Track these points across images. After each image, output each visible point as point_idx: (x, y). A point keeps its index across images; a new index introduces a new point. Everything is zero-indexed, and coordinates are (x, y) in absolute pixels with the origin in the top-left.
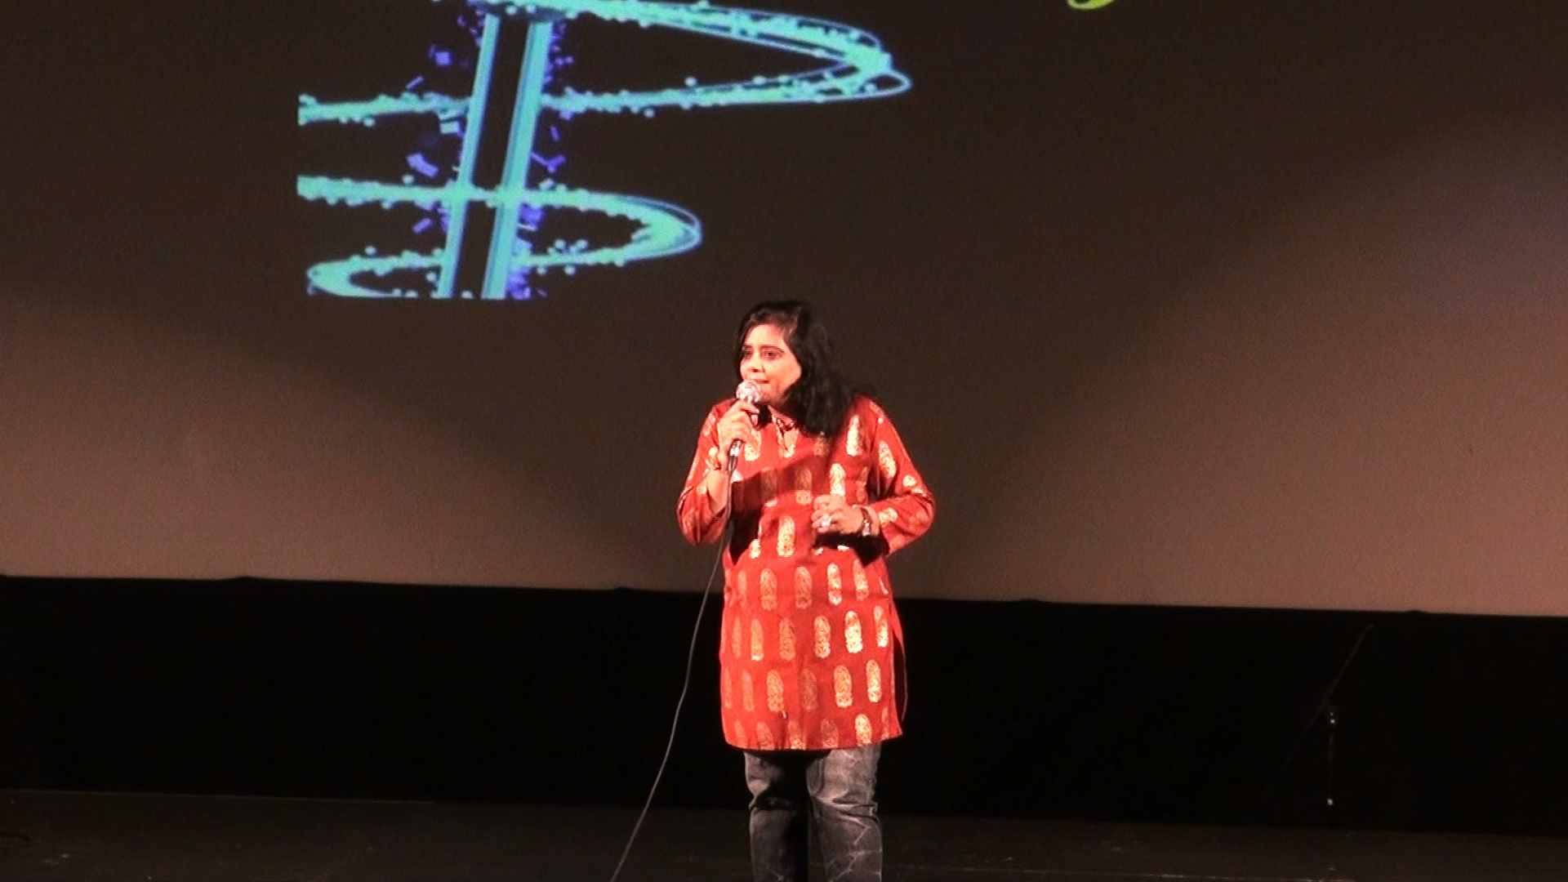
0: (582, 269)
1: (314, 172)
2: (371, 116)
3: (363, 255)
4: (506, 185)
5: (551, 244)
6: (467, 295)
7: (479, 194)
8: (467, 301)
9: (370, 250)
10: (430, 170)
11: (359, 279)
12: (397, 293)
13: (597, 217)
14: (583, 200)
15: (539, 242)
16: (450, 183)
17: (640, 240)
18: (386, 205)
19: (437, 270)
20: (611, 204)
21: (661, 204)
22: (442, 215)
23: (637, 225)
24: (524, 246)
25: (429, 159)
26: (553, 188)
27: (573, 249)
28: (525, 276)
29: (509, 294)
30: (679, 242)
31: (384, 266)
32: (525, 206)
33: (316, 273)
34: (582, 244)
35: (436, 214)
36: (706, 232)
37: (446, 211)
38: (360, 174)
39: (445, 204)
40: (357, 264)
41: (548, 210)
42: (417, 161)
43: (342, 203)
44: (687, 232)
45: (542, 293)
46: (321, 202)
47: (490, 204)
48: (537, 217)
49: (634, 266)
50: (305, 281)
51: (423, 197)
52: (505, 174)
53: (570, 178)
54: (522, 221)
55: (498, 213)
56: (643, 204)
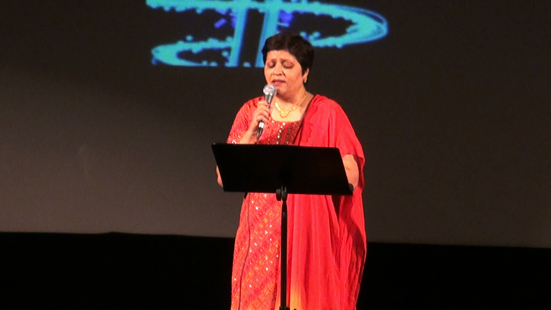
3: (185, 40)
6: (247, 65)
7: (255, 5)
8: (247, 68)
9: (189, 38)
11: (183, 55)
12: (205, 63)
17: (351, 33)
18: (199, 11)
19: (229, 50)
20: (334, 11)
21: (362, 10)
22: (232, 17)
23: (350, 23)
26: (299, 1)
27: (311, 37)
30: (375, 33)
31: (197, 47)
32: (282, 12)
33: (157, 52)
35: (228, 16)
36: (390, 27)
37: (234, 15)
39: (234, 10)
40: (181, 46)
41: (296, 15)
43: (173, 10)
44: (379, 28)
47: (261, 10)
48: (289, 18)
49: (348, 48)
50: (151, 56)
51: (221, 6)
54: (280, 20)
55: (266, 17)
56: (353, 11)
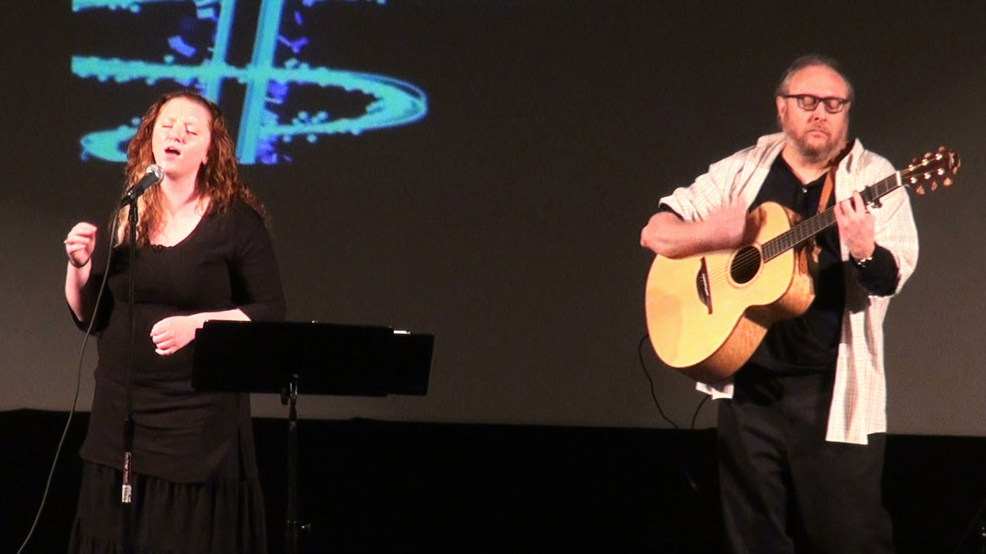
0: (323, 138)
1: (87, 52)
2: (137, 3)
3: (129, 124)
4: (256, 64)
5: (296, 116)
7: (231, 72)
9: (136, 121)
10: (188, 51)
11: (126, 147)
14: (324, 77)
15: (285, 114)
16: (206, 61)
17: (373, 112)
18: (150, 82)
20: (348, 81)
21: (392, 80)
23: (371, 98)
24: (272, 118)
25: (187, 41)
26: (296, 67)
27: (315, 120)
28: (272, 144)
29: (258, 158)
30: (408, 113)
32: (272, 83)
33: (89, 142)
34: (322, 115)
36: (431, 105)
37: (203, 87)
38: (127, 55)
39: (202, 80)
40: (124, 133)
41: (293, 86)
42: (176, 42)
43: (111, 80)
44: (414, 105)
45: (287, 159)
46: (93, 79)
47: (241, 81)
48: (283, 91)
49: (368, 134)
50: (79, 149)
51: (182, 74)
52: (255, 54)
53: (312, 57)
54: (270, 95)
55: (248, 88)
56: (376, 80)
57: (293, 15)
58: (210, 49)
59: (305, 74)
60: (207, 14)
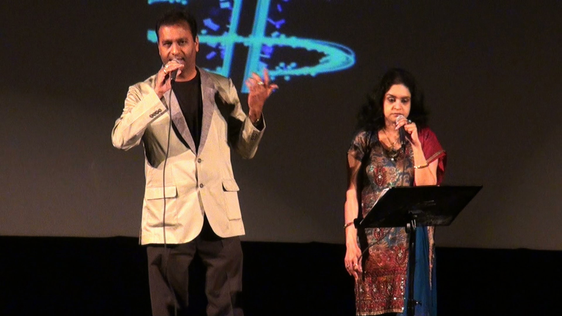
0: (294, 78)
4: (255, 35)
5: (278, 65)
7: (240, 39)
10: (215, 27)
13: (301, 51)
14: (294, 42)
15: (271, 64)
16: (226, 33)
17: (323, 63)
20: (309, 44)
22: (222, 50)
23: (322, 55)
24: (264, 66)
25: (215, 21)
26: (278, 36)
27: (289, 67)
30: (344, 63)
32: (264, 46)
34: (293, 65)
35: (218, 49)
36: (357, 58)
37: (224, 48)
39: (223, 44)
41: (276, 48)
42: (208, 22)
44: (347, 59)
47: (246, 44)
48: (270, 51)
49: (321, 76)
51: (212, 41)
52: (254, 29)
53: (288, 31)
54: (262, 53)
55: (250, 50)
57: (276, 7)
58: (228, 26)
59: (284, 41)
60: (225, 5)
